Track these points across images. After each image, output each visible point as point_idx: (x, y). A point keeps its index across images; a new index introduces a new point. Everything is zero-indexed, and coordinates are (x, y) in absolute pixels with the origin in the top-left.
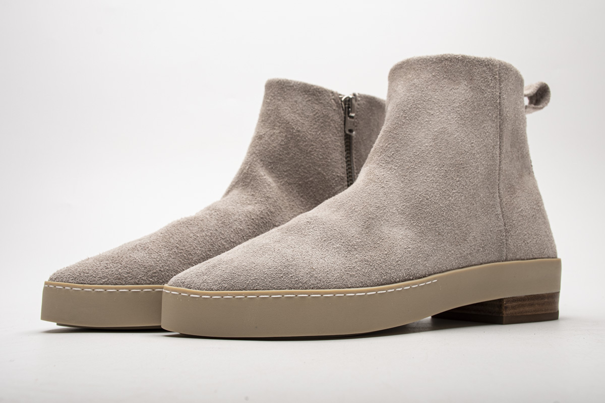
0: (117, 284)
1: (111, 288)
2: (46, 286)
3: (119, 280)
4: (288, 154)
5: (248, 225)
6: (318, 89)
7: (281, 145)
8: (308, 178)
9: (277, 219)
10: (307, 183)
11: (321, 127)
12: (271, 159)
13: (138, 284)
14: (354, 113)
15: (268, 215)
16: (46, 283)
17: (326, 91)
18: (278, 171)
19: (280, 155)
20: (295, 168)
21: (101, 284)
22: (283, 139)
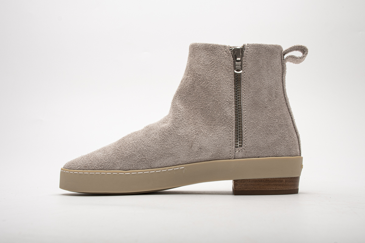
0: (84, 170)
1: (81, 172)
2: (62, 171)
3: (86, 168)
4: (194, 90)
5: (160, 136)
6: (214, 46)
7: (190, 85)
8: (207, 104)
9: (181, 131)
10: (206, 107)
11: (216, 70)
12: (185, 94)
13: (94, 170)
14: (239, 57)
15: (174, 129)
16: (62, 169)
17: (219, 46)
18: (189, 101)
19: (190, 91)
20: (199, 98)
21: (78, 170)
22: (191, 81)
